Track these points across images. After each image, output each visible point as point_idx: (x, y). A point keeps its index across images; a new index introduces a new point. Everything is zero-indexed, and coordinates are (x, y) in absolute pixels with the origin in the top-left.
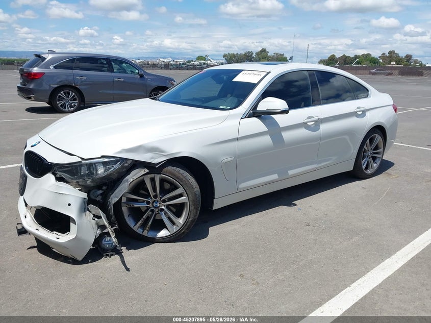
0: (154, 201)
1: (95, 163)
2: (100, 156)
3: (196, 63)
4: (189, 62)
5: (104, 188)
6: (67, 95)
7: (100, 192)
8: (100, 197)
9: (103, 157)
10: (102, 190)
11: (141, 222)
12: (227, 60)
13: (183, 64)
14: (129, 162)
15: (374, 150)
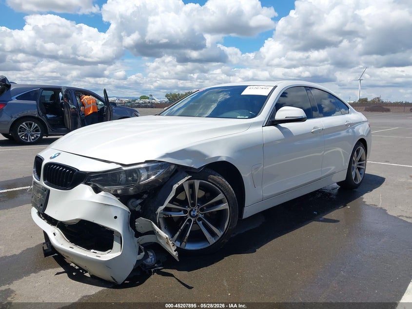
0: (192, 210)
1: (138, 169)
2: (144, 161)
3: (141, 102)
4: (135, 101)
5: (145, 196)
6: (29, 126)
7: (139, 201)
8: (139, 207)
9: (147, 162)
10: (143, 199)
11: (178, 233)
12: (169, 99)
13: (129, 102)
14: (173, 167)
15: (359, 162)
